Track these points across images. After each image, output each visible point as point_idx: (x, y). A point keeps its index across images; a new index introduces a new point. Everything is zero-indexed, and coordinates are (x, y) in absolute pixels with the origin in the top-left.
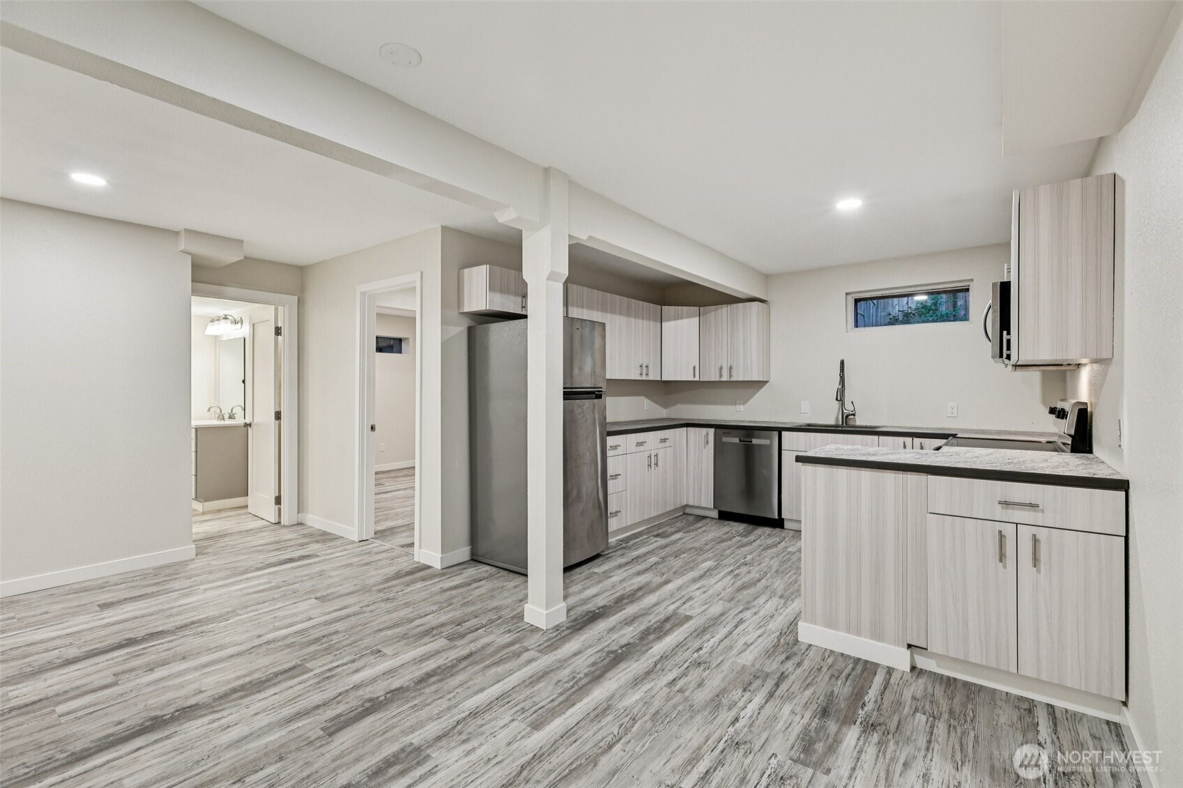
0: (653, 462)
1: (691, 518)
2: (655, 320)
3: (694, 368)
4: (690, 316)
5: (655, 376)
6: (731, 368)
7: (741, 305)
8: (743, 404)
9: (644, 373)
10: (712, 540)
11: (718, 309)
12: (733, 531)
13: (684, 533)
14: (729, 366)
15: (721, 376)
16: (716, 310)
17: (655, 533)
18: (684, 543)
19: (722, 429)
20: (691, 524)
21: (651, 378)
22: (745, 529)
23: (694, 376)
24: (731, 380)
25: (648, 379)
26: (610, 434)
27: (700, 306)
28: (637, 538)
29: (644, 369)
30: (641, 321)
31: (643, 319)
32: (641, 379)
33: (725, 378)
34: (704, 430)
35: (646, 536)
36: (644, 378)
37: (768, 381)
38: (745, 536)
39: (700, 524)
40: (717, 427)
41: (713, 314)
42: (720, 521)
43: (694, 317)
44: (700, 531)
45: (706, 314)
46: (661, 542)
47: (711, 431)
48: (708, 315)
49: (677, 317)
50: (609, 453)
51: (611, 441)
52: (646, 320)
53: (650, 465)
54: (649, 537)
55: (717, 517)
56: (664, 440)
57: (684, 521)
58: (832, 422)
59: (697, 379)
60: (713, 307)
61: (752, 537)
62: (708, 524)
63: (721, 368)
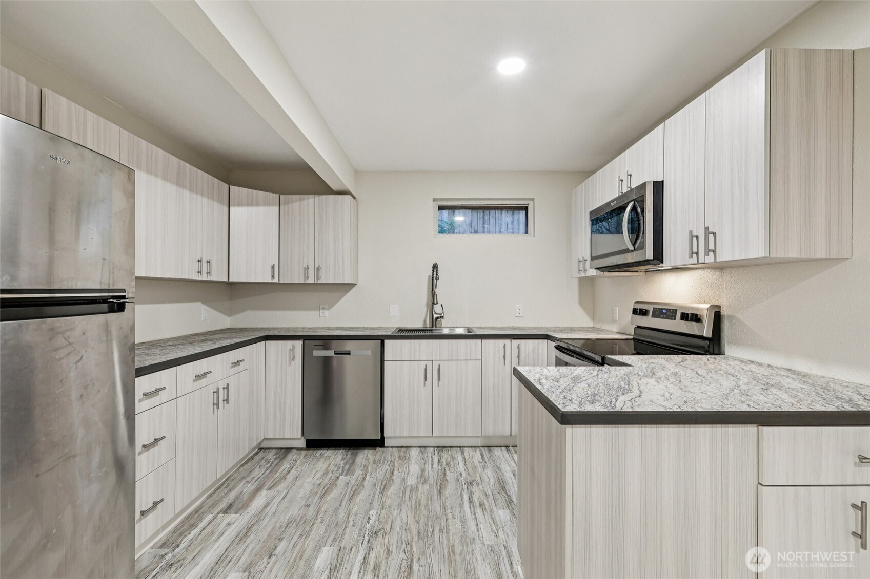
0: (221, 398)
1: (271, 455)
2: (220, 201)
3: (273, 267)
4: (267, 204)
5: (219, 275)
6: (319, 269)
7: (332, 197)
8: (328, 310)
9: (205, 270)
10: (313, 493)
11: (304, 199)
12: (332, 468)
13: (270, 489)
14: (317, 266)
15: (307, 278)
16: (300, 200)
17: (223, 505)
18: (274, 514)
19: (310, 340)
20: (274, 468)
21: (214, 278)
22: (343, 459)
23: (273, 277)
24: (320, 282)
25: (210, 278)
26: (142, 372)
27: (280, 193)
28: (193, 526)
29: (205, 265)
30: (199, 197)
31: (203, 195)
32: (200, 278)
33: (311, 280)
34: (290, 343)
35: (210, 517)
36: (204, 277)
37: (355, 284)
38: (349, 472)
39: (286, 465)
40: (305, 338)
41: (298, 204)
42: (310, 451)
43: (273, 205)
44: (290, 477)
45: (288, 203)
46: (239, 521)
47: (299, 344)
48: (290, 205)
49: (250, 203)
50: (139, 407)
51: (143, 384)
52: (208, 197)
53: (216, 405)
54: (215, 518)
55: (304, 446)
56: (237, 363)
57: (263, 463)
58: (419, 325)
59: (276, 280)
60: (297, 196)
61: (358, 473)
62: (296, 461)
63: (307, 269)
